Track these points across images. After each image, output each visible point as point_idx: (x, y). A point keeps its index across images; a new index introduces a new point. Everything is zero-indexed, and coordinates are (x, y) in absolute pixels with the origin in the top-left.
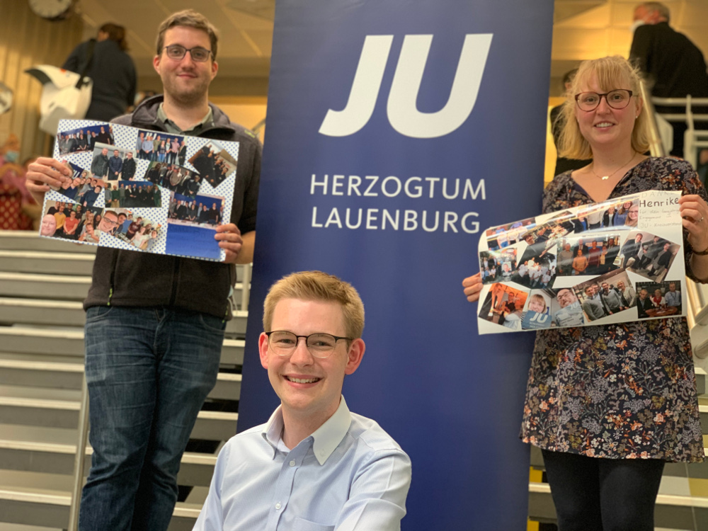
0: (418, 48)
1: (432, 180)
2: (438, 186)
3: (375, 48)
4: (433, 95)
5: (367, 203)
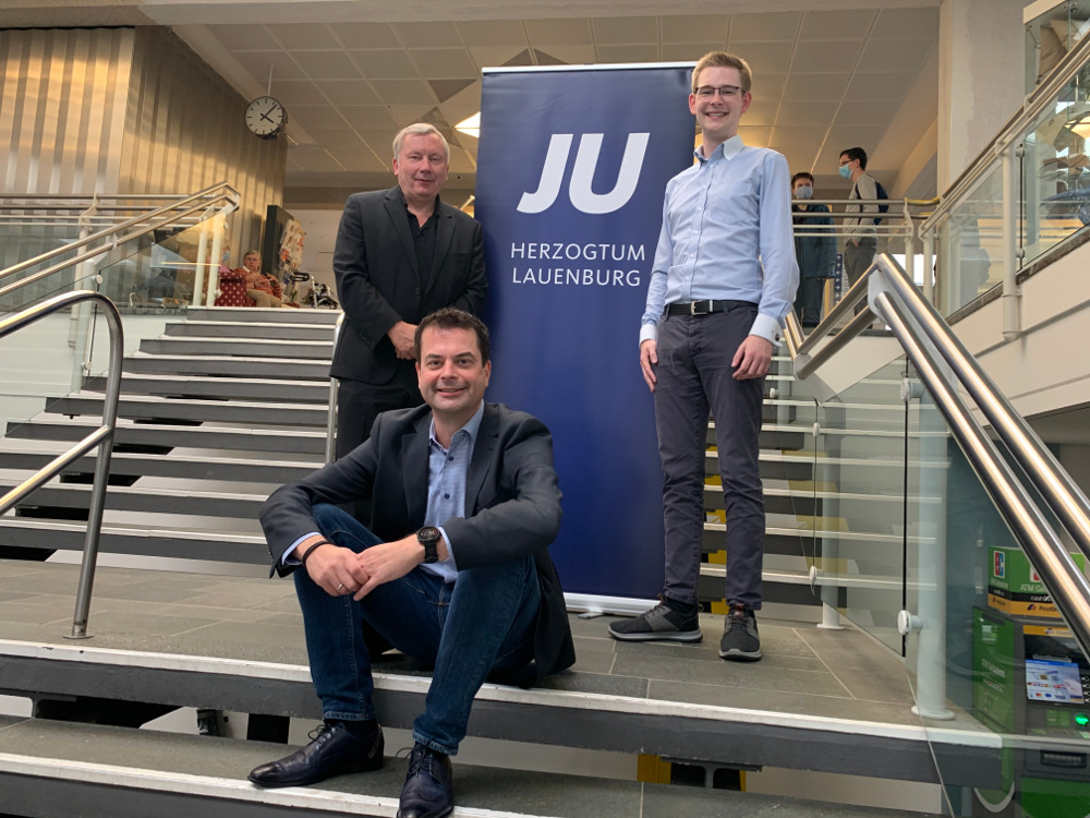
0: (592, 144)
1: (604, 246)
2: (609, 250)
3: (559, 144)
4: (605, 180)
5: (555, 264)
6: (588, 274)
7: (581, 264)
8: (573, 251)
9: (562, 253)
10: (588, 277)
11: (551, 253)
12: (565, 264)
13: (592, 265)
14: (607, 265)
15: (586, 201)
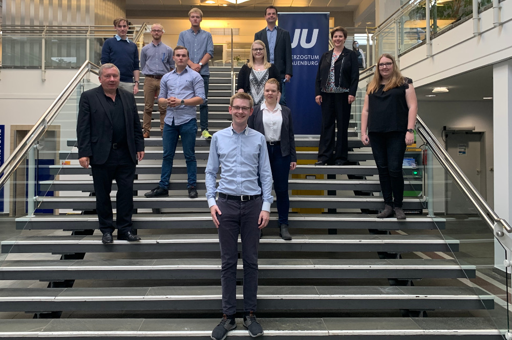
0: (305, 31)
1: (309, 56)
2: (310, 57)
3: (297, 31)
4: (309, 40)
5: (298, 60)
6: (306, 62)
7: (304, 60)
8: (302, 57)
9: (299, 57)
10: (306, 63)
11: (297, 58)
12: (300, 60)
13: (307, 60)
14: (310, 60)
15: (305, 45)
